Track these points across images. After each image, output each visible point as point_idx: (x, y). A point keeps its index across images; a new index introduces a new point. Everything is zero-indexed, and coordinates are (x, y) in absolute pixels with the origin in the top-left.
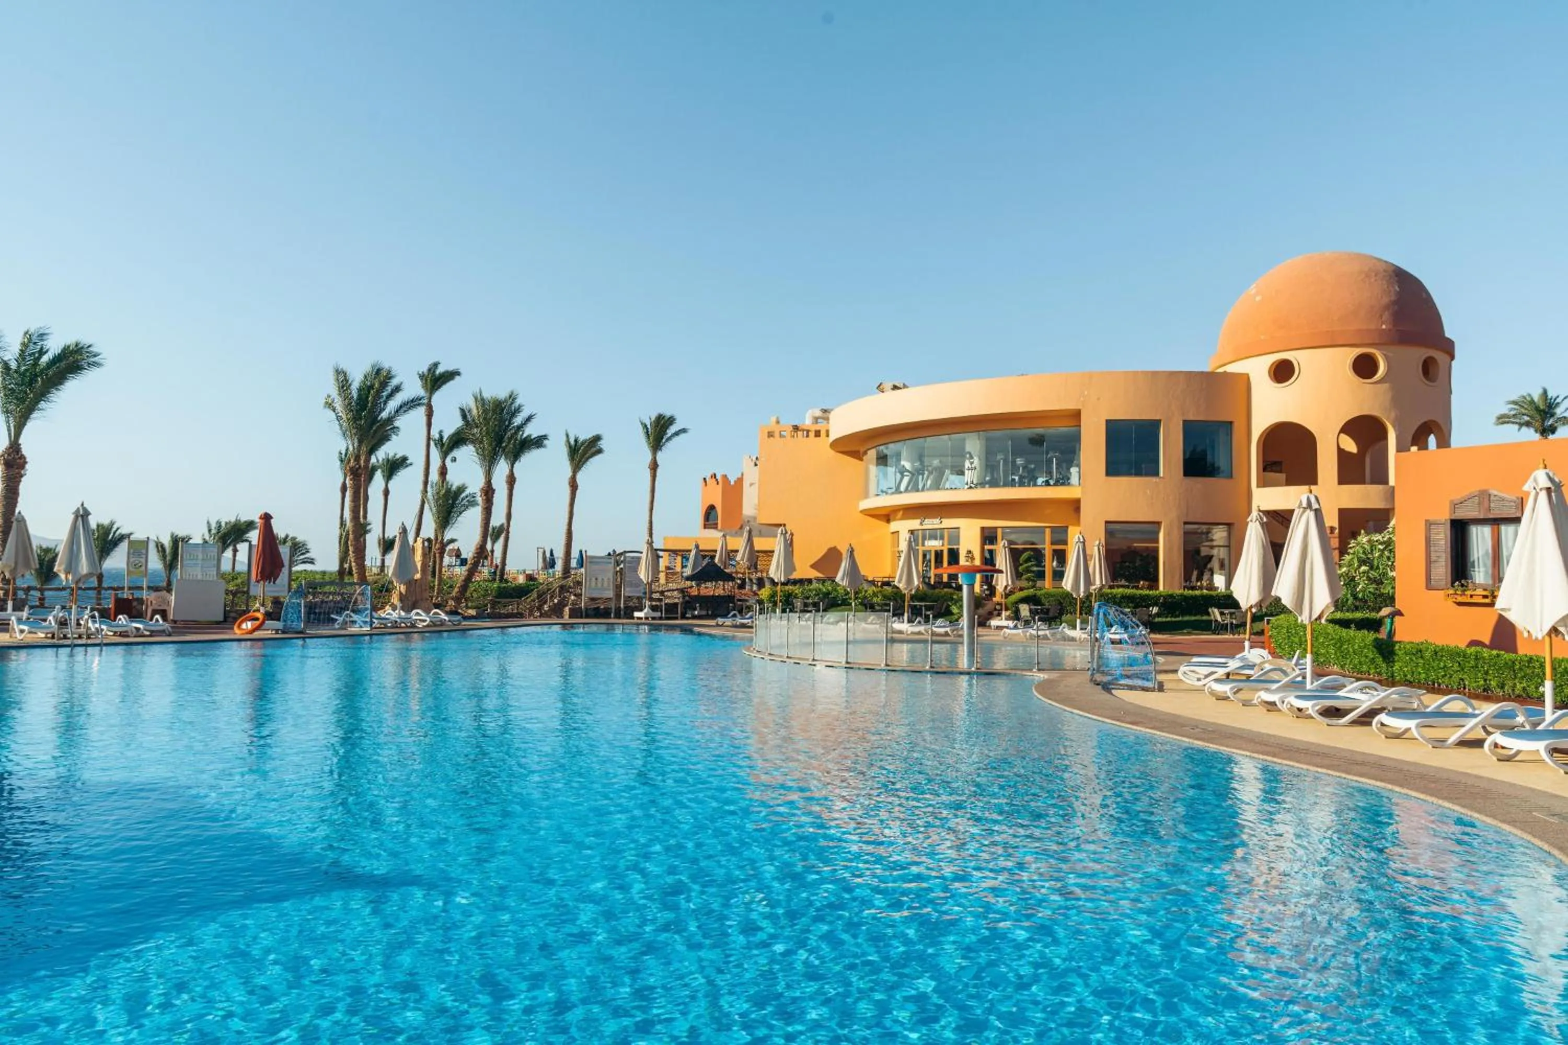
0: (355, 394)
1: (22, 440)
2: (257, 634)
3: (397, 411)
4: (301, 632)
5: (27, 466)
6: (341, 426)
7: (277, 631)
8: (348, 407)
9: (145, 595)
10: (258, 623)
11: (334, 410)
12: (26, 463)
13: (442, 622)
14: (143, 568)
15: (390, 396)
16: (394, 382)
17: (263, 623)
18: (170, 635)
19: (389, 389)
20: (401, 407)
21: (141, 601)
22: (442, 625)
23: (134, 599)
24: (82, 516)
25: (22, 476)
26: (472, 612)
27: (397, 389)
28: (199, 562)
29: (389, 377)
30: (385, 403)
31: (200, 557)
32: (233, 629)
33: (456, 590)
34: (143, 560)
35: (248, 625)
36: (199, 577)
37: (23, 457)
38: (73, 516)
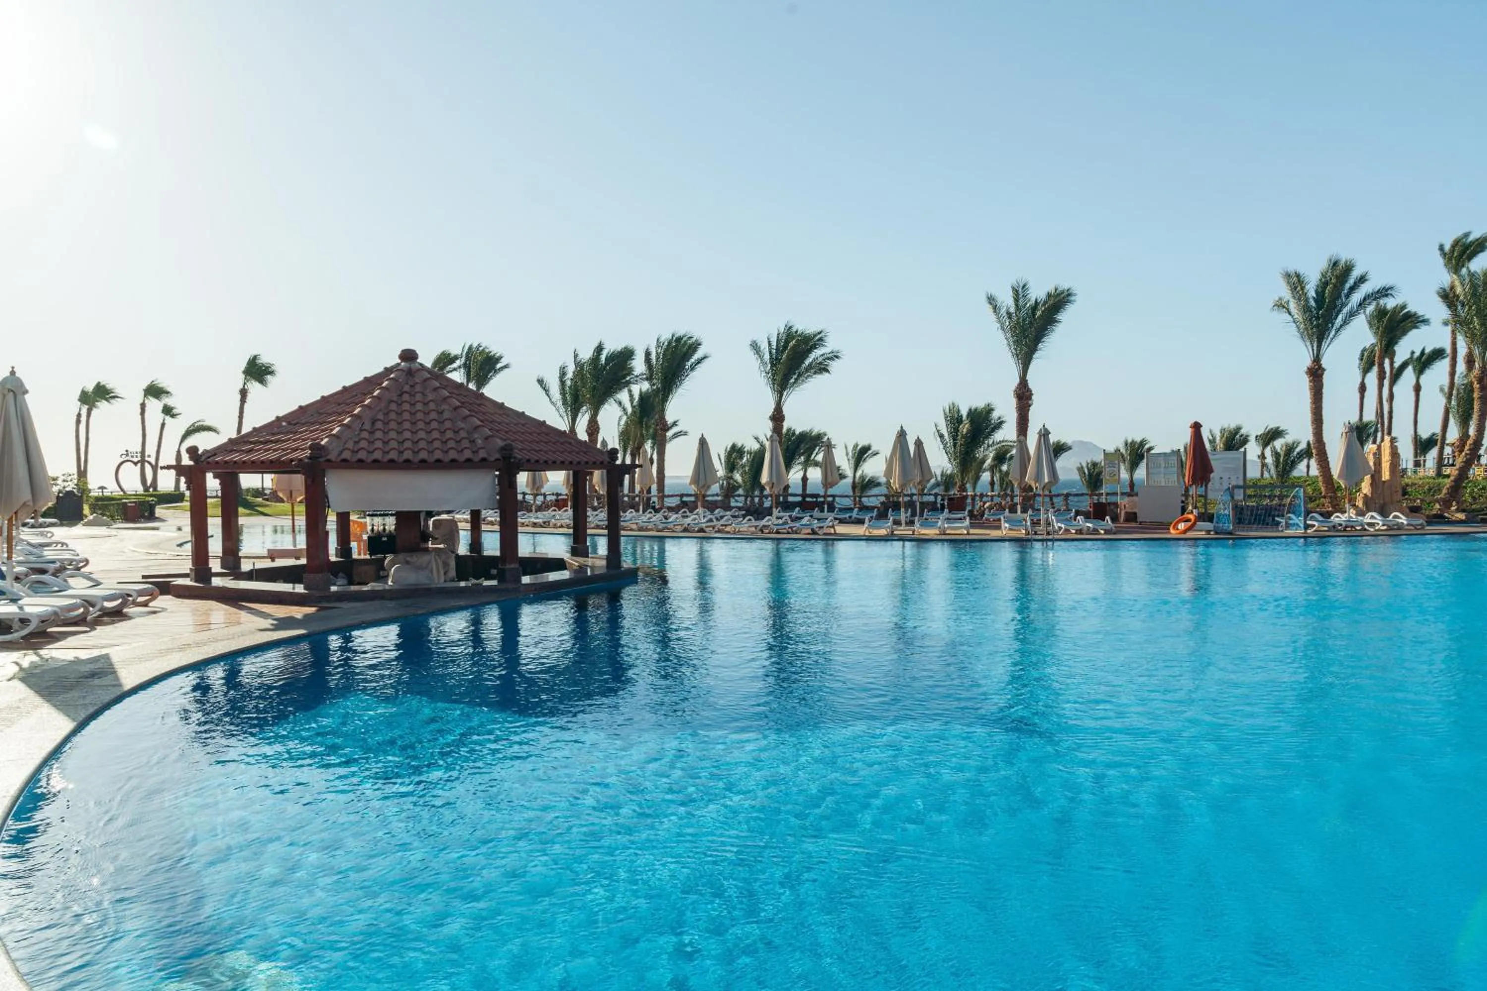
0: (1312, 293)
1: (1028, 377)
2: (1190, 534)
3: (1360, 305)
4: (1230, 533)
5: (1033, 397)
6: (1298, 327)
7: (1208, 532)
8: (1306, 309)
9: (1119, 499)
10: (1189, 524)
11: (1290, 313)
12: (1032, 394)
13: (1400, 527)
14: (1117, 477)
15: (1353, 289)
16: (1356, 274)
17: (1195, 523)
18: (1115, 533)
19: (1351, 282)
20: (1365, 299)
21: (1116, 505)
22: (1399, 529)
23: (1109, 504)
24: (1044, 435)
25: (1030, 406)
26: (1461, 516)
27: (1362, 279)
28: (1162, 470)
29: (1348, 269)
30: (1348, 296)
31: (1163, 465)
32: (1169, 529)
33: (1444, 491)
34: (1116, 469)
35: (1182, 526)
36: (1163, 484)
37: (1029, 391)
38: (1037, 436)
